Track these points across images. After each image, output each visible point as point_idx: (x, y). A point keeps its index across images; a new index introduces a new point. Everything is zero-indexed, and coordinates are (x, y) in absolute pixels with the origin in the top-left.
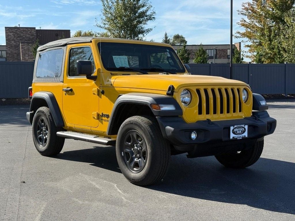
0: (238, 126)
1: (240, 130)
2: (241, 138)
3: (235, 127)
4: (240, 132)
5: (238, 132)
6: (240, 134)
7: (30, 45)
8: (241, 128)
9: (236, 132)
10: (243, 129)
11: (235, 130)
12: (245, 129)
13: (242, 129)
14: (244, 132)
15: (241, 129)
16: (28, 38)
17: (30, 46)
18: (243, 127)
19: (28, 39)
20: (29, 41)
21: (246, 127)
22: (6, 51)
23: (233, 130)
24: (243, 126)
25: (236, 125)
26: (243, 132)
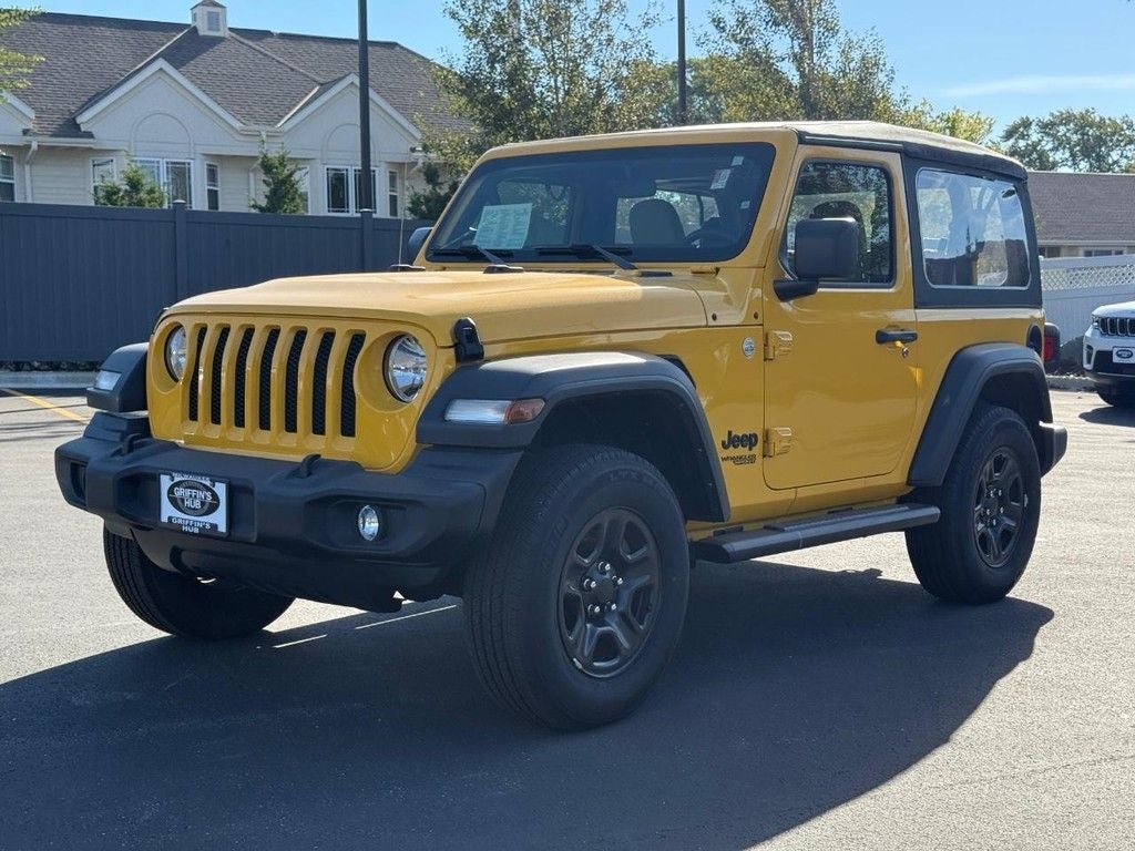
0: (187, 477)
1: (196, 497)
3: (177, 478)
4: (197, 504)
5: (188, 503)
6: (194, 511)
8: (199, 490)
9: (183, 500)
10: (209, 494)
11: (179, 492)
12: (215, 497)
13: (206, 496)
14: (213, 508)
15: (201, 494)
18: (208, 488)
21: (221, 490)
23: (171, 491)
24: (208, 483)
25: (179, 472)
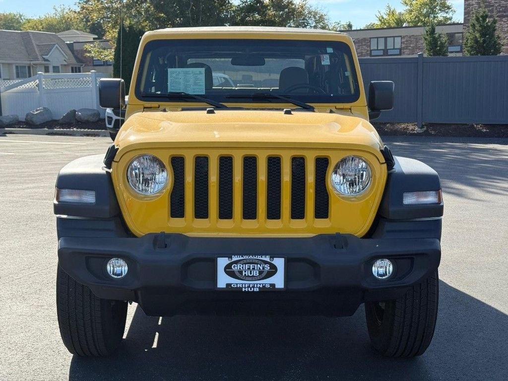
0: (245, 257)
1: (254, 269)
2: (256, 290)
3: (235, 258)
4: (255, 273)
5: (248, 273)
6: (253, 278)
7: (504, 19)
8: (257, 264)
9: (241, 272)
10: (267, 266)
11: (235, 268)
12: (274, 267)
13: (264, 268)
14: (271, 274)
15: (259, 266)
16: (503, 7)
17: (504, 22)
18: (266, 262)
19: (504, 9)
20: (505, 12)
21: (279, 263)
22: (462, 33)
23: (228, 267)
24: (267, 259)
25: (237, 255)
26: (264, 275)
